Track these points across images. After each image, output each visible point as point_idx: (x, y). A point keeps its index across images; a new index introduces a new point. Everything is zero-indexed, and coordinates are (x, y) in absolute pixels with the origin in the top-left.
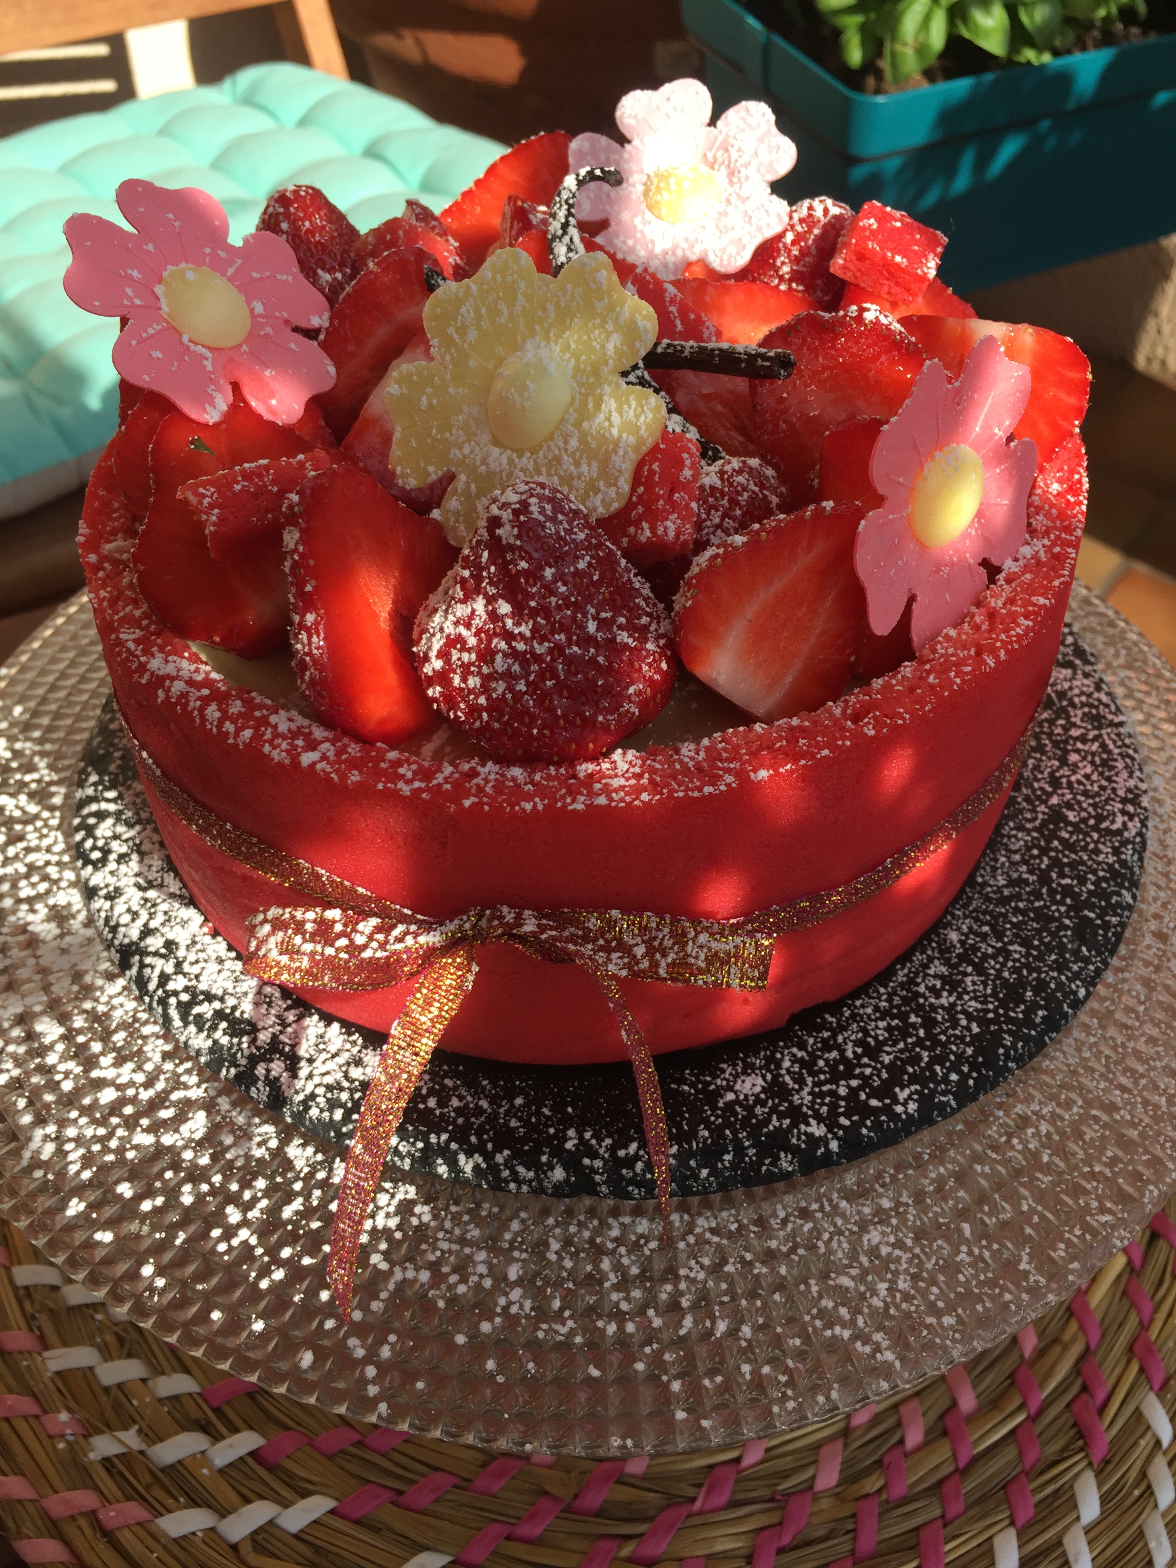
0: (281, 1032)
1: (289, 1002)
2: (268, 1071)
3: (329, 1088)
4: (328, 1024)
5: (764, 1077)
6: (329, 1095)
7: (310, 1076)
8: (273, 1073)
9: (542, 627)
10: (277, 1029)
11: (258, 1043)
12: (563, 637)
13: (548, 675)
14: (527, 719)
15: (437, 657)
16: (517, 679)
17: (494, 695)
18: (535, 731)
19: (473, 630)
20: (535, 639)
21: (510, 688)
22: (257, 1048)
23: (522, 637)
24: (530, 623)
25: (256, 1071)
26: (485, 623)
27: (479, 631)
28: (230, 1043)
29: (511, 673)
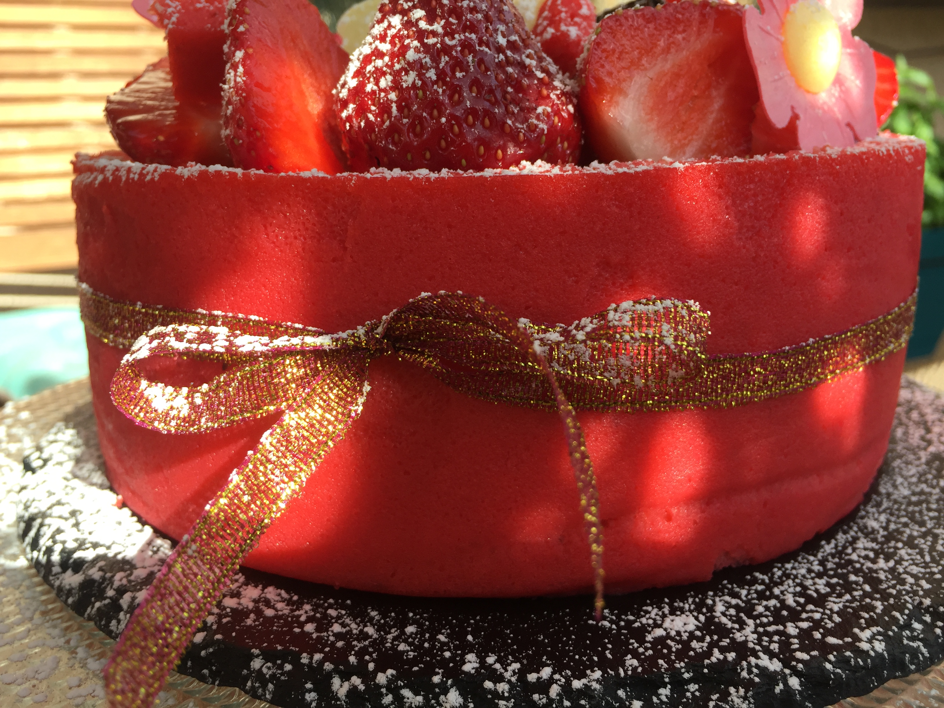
2: (134, 598)
5: (697, 618)
8: (137, 601)
9: (454, 24)
10: (156, 569)
11: (132, 578)
12: (473, 36)
13: (458, 69)
14: (435, 112)
15: (353, 77)
16: (428, 69)
17: (405, 85)
18: (443, 120)
19: (388, 39)
20: (446, 34)
21: (421, 76)
22: (130, 581)
23: (434, 34)
24: (443, 22)
25: (121, 601)
26: (400, 30)
27: (393, 37)
28: (104, 578)
29: (421, 64)
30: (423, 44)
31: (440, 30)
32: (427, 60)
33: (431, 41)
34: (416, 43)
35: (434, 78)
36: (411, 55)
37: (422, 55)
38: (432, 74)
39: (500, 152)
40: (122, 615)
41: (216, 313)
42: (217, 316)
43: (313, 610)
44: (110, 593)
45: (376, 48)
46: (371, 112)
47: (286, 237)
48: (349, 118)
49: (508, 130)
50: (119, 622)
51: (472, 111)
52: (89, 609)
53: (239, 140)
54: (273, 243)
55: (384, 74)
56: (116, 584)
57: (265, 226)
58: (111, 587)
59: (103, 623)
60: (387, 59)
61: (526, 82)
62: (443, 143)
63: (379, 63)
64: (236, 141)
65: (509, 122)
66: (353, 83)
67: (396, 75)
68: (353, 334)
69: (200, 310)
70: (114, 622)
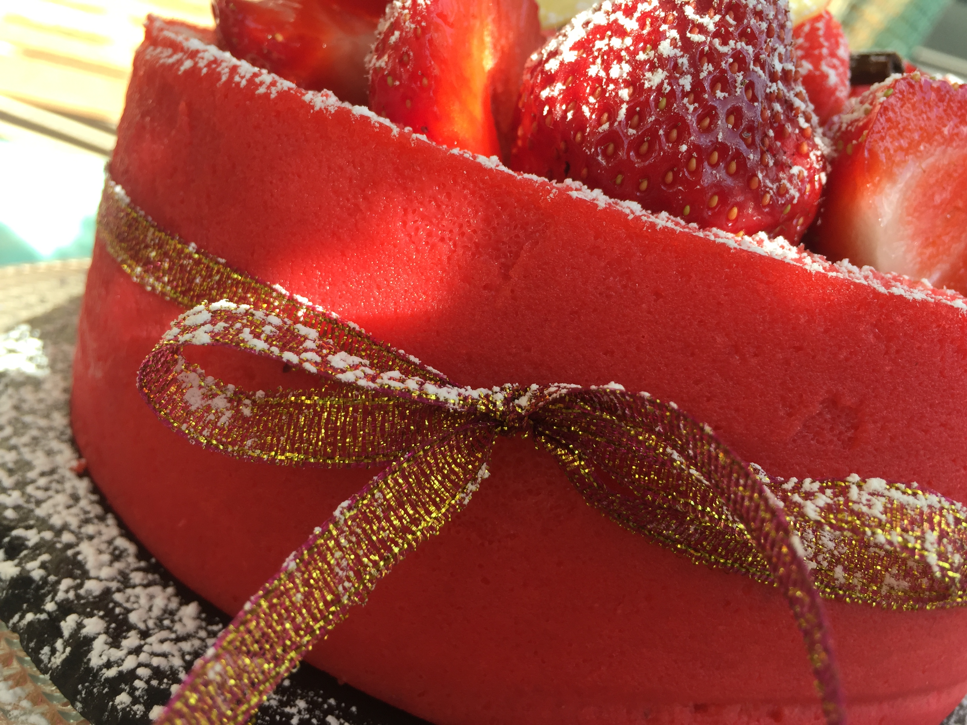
0: (119, 590)
1: (143, 564)
2: (80, 626)
3: (157, 673)
4: (185, 601)
6: (154, 683)
7: (137, 651)
8: (84, 632)
9: (731, 26)
10: (114, 585)
11: (82, 592)
12: (750, 49)
13: (719, 86)
14: (674, 134)
15: (573, 48)
16: (683, 74)
17: (647, 85)
18: (684, 148)
19: (637, 15)
20: (716, 35)
21: (672, 79)
22: (78, 597)
23: (702, 29)
24: (717, 18)
25: (63, 624)
26: (655, 9)
27: (645, 15)
28: (44, 580)
29: (676, 64)
30: (683, 37)
31: (712, 28)
32: (684, 61)
33: (696, 37)
34: (674, 33)
35: (688, 88)
36: (665, 48)
37: (678, 52)
38: (686, 82)
39: (735, 210)
40: (59, 644)
41: (300, 298)
42: (301, 304)
43: (308, 710)
44: (50, 606)
45: (616, 21)
46: (587, 103)
47: (429, 234)
48: (551, 101)
49: (754, 185)
50: (53, 651)
51: (722, 148)
52: (16, 617)
53: (394, 80)
54: (410, 236)
55: (620, 59)
56: (60, 596)
57: (405, 210)
58: (53, 599)
59: (32, 645)
60: (628, 41)
61: (789, 128)
62: (670, 177)
63: (616, 43)
64: (390, 80)
65: (760, 176)
66: (570, 57)
67: (637, 66)
68: (487, 396)
69: (277, 287)
70: (46, 650)
